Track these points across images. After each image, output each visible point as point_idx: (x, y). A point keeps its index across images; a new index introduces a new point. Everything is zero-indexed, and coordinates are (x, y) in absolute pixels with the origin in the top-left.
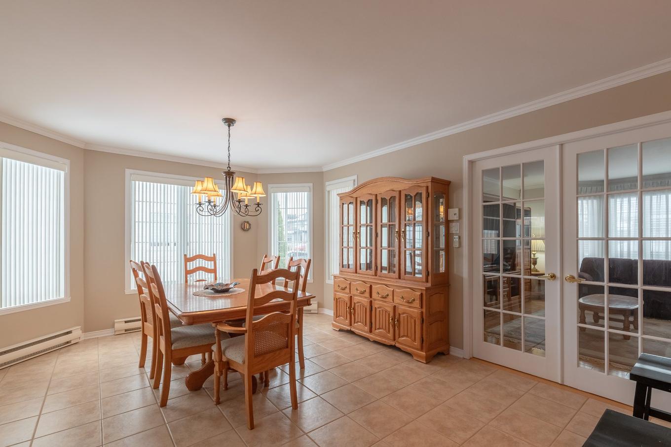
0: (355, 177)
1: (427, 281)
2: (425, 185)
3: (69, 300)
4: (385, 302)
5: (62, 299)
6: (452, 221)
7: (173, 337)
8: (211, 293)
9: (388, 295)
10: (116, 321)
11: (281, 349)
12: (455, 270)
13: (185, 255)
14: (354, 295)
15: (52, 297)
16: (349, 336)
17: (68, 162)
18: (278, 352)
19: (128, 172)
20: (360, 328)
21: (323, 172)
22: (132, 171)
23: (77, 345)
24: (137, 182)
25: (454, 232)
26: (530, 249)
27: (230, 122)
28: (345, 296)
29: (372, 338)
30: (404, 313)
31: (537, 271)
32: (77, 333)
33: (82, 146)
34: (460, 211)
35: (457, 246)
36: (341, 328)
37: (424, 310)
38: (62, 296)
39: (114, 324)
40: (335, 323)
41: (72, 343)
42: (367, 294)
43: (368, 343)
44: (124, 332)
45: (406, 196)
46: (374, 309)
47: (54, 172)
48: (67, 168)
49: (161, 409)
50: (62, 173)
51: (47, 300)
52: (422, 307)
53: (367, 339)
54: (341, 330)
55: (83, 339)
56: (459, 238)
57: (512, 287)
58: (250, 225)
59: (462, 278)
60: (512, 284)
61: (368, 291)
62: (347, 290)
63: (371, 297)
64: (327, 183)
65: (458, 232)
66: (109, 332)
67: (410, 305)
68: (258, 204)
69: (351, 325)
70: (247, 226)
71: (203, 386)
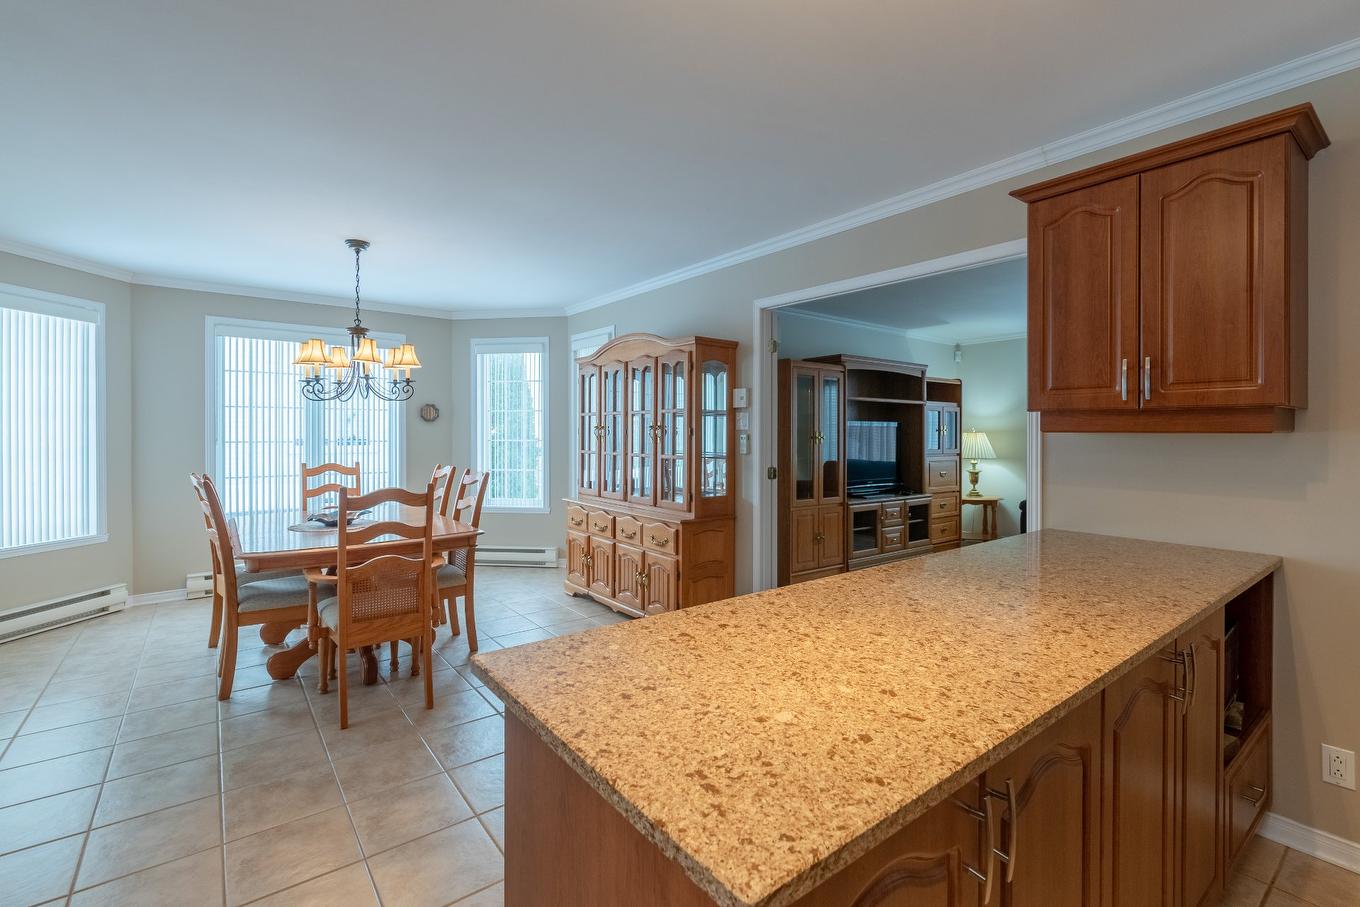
0: (611, 329)
1: (690, 511)
2: (687, 349)
3: (105, 538)
4: (632, 545)
5: (92, 538)
6: (739, 409)
7: (241, 594)
8: (319, 527)
9: (635, 534)
10: (189, 576)
11: (405, 613)
12: (743, 494)
13: (304, 465)
14: (594, 534)
15: (76, 533)
16: (585, 604)
17: (101, 307)
18: (397, 618)
19: (210, 321)
20: (601, 591)
21: (566, 318)
22: (219, 319)
23: (119, 614)
24: (227, 339)
25: (742, 428)
26: (960, 455)
27: (358, 245)
28: (579, 535)
29: (616, 606)
30: (654, 564)
31: (978, 495)
32: (119, 595)
33: (128, 279)
34: (750, 392)
35: (745, 452)
36: (578, 592)
37: (680, 558)
38: (93, 532)
39: (186, 581)
40: (568, 582)
41: (111, 610)
42: (609, 533)
43: (610, 615)
44: (203, 595)
45: (663, 365)
46: (617, 556)
47: (77, 325)
48: (100, 316)
49: (219, 703)
50: (92, 327)
51: (67, 538)
52: (677, 553)
53: (609, 608)
54: (575, 595)
55: (132, 605)
56: (749, 438)
57: (910, 525)
58: (437, 410)
59: (751, 506)
60: (911, 519)
61: (610, 527)
62: (584, 525)
63: (615, 537)
64: (573, 337)
65: (747, 428)
66: (176, 595)
67: (662, 550)
68: (408, 381)
69: (588, 586)
70: (433, 414)
71: (299, 672)
